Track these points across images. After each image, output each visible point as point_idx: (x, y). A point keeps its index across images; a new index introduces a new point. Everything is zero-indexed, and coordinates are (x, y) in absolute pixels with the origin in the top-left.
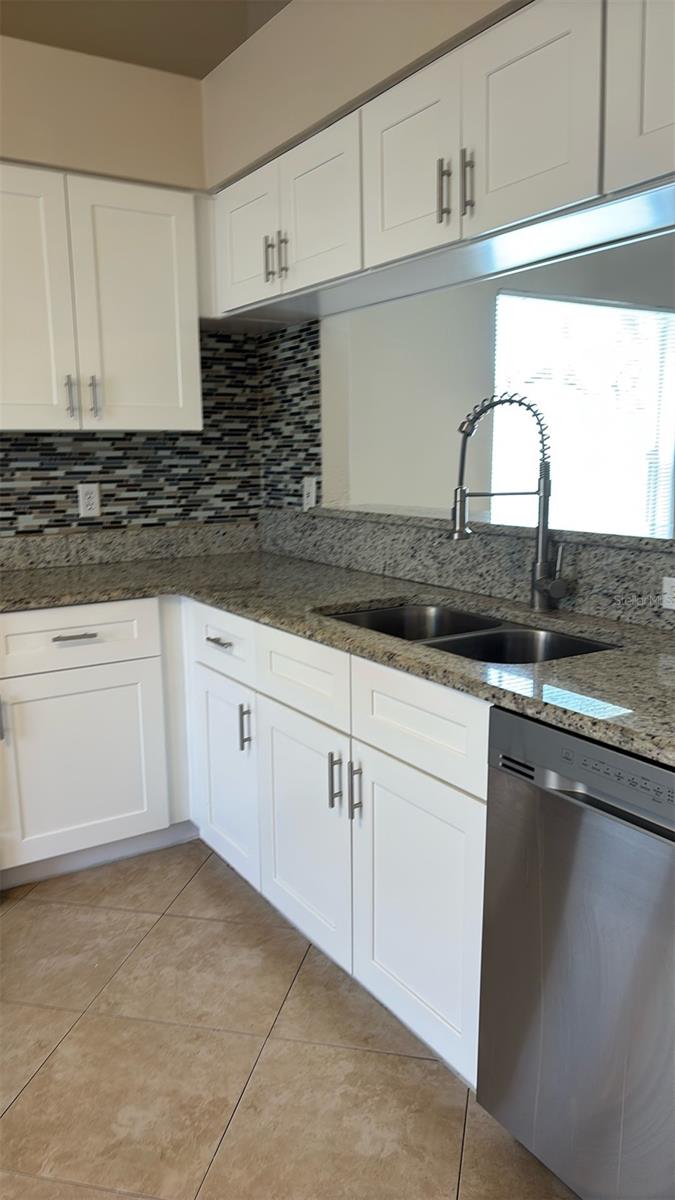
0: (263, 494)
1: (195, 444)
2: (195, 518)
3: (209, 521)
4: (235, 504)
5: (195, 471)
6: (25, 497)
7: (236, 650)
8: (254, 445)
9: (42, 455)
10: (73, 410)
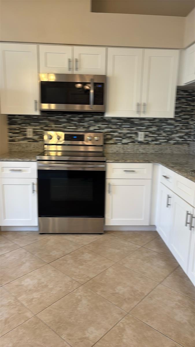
0: (192, 137)
1: (173, 122)
2: (170, 143)
3: (175, 144)
4: (182, 139)
5: (173, 129)
6: (125, 135)
7: (170, 180)
8: (191, 123)
9: (131, 124)
10: (138, 112)
